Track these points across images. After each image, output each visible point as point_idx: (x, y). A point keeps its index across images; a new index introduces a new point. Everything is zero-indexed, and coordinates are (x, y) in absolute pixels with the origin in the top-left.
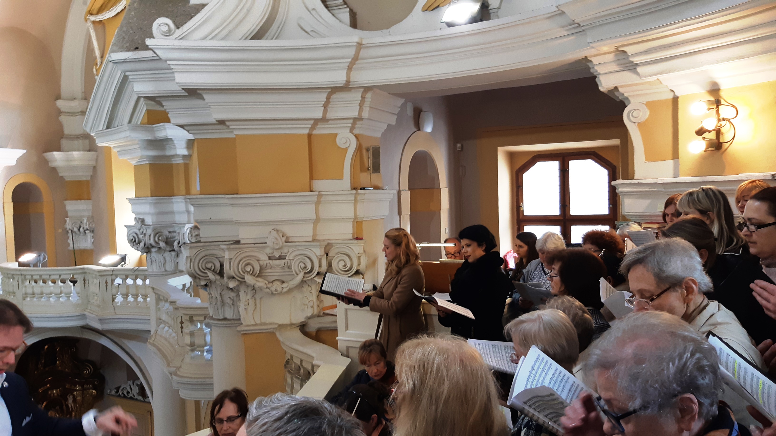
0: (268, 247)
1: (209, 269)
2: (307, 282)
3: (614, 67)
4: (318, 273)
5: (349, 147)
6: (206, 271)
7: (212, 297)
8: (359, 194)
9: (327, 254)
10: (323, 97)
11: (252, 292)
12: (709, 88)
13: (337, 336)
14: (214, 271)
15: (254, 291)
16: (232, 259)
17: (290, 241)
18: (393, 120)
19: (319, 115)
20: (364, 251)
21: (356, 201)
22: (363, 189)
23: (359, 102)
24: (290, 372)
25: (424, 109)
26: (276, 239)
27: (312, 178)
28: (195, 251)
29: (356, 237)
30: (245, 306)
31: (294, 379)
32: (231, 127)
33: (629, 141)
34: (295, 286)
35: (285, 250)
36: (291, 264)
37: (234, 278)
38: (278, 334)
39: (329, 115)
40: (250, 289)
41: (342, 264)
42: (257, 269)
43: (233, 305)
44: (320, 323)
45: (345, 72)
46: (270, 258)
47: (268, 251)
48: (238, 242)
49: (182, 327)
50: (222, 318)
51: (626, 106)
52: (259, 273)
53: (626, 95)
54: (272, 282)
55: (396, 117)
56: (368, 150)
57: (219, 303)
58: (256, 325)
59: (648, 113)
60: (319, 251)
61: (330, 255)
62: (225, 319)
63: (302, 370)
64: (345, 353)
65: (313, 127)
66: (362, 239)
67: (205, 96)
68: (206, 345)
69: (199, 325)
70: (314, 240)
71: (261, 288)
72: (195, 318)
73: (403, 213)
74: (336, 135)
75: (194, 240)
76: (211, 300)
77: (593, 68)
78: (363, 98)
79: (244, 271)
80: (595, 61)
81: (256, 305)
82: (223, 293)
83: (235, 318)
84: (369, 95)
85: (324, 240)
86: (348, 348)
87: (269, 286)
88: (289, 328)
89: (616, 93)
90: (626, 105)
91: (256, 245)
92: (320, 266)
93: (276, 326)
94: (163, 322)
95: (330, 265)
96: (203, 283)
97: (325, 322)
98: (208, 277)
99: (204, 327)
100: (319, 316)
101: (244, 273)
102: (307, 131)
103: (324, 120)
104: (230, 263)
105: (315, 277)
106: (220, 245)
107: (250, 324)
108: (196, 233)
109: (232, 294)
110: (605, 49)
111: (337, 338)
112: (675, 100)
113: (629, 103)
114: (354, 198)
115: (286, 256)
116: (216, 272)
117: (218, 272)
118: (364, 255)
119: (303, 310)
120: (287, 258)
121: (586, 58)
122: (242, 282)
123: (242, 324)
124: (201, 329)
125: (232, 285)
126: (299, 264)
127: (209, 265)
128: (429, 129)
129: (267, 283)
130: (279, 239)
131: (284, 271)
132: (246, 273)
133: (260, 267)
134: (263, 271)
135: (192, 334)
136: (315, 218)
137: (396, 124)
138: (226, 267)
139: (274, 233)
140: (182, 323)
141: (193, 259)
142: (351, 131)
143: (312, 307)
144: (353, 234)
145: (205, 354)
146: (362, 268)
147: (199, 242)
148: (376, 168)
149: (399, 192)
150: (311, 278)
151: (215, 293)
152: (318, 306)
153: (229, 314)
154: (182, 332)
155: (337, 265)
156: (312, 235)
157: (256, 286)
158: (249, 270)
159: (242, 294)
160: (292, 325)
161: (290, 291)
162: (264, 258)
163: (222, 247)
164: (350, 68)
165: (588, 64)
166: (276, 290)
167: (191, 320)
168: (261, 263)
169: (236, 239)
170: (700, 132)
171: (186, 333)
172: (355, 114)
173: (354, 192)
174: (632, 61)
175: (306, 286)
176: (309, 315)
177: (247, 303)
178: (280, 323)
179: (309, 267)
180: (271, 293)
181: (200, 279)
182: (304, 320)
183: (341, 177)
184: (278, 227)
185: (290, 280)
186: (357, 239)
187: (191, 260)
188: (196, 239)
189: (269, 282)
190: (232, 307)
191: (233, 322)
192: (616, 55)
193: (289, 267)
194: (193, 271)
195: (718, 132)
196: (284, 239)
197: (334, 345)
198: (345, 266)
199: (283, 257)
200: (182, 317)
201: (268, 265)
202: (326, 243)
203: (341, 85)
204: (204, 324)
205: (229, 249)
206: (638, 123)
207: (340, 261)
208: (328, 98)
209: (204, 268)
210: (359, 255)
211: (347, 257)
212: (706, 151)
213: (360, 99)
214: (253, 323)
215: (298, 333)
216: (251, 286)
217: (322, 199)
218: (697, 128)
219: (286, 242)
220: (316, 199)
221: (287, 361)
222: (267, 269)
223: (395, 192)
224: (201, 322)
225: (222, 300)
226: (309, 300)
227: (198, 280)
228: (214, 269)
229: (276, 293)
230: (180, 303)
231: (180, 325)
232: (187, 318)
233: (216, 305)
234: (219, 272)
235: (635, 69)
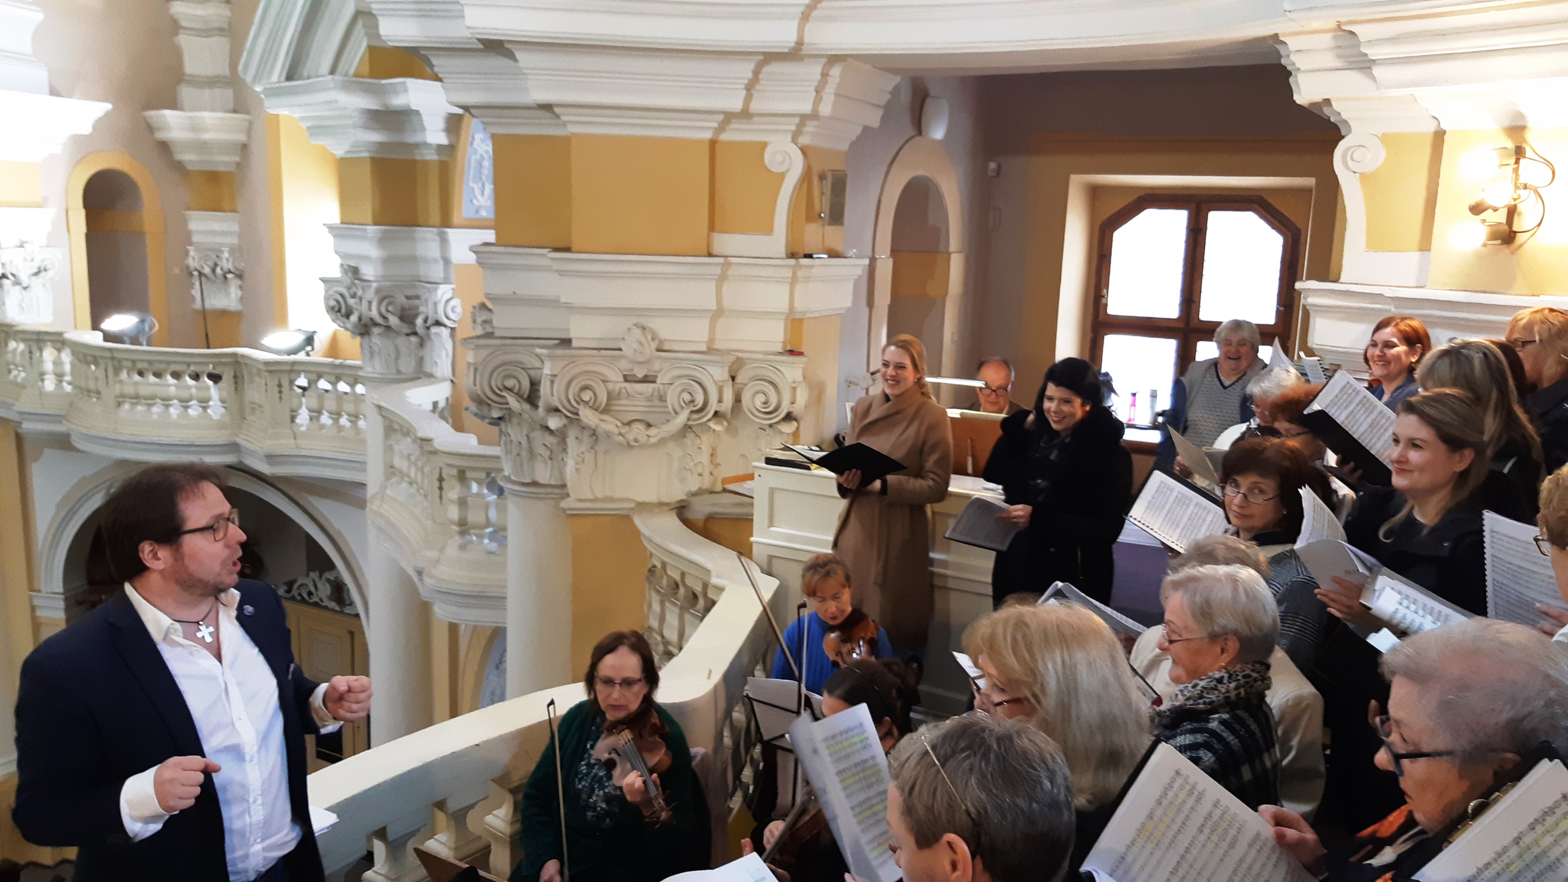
0: (624, 357)
1: (510, 390)
2: (694, 429)
3: (1330, 60)
4: (716, 413)
5: (787, 171)
6: (504, 394)
7: (511, 441)
8: (801, 266)
9: (733, 378)
10: (746, 69)
11: (590, 439)
12: (1507, 123)
13: (752, 536)
14: (519, 395)
15: (594, 438)
16: (556, 376)
17: (665, 347)
18: (874, 119)
19: (736, 104)
20: (804, 377)
21: (794, 281)
22: (810, 256)
23: (816, 83)
24: (658, 592)
25: (932, 94)
26: (641, 343)
27: (712, 228)
28: (484, 353)
29: (789, 348)
30: (577, 463)
31: (667, 604)
32: (563, 118)
33: (1339, 207)
34: (671, 434)
35: (657, 366)
36: (665, 394)
37: (557, 410)
38: (638, 521)
39: (755, 106)
40: (587, 433)
41: (760, 398)
42: (603, 398)
43: (551, 459)
44: (714, 505)
45: (795, 24)
46: (626, 379)
47: (624, 365)
48: (566, 342)
49: (441, 488)
50: (528, 480)
51: (1342, 137)
52: (606, 405)
53: (1344, 116)
54: (629, 423)
55: (880, 113)
56: (822, 177)
57: (524, 454)
58: (595, 500)
59: (1383, 155)
60: (720, 373)
61: (739, 379)
62: (535, 484)
63: (682, 590)
64: (765, 566)
65: (722, 127)
66: (801, 354)
67: (518, 55)
68: (488, 524)
69: (475, 487)
70: (710, 351)
71: (608, 435)
72: (469, 474)
73: (876, 302)
74: (764, 145)
75: (479, 331)
76: (509, 446)
77: (1288, 56)
78: (825, 75)
79: (578, 400)
80: (1293, 43)
81: (596, 465)
82: (532, 435)
83: (553, 482)
84: (836, 71)
85: (729, 352)
86: (771, 558)
87: (623, 431)
88: (657, 510)
89: (1326, 110)
90: (1343, 133)
91: (603, 352)
92: (720, 401)
93: (632, 505)
94: (398, 473)
95: (738, 400)
96: (496, 414)
97: (724, 505)
98: (507, 404)
99: (485, 491)
100: (712, 492)
101: (578, 403)
102: (708, 135)
103: (745, 114)
104: (552, 382)
105: (709, 420)
106: (533, 346)
107: (584, 498)
108: (484, 318)
109: (550, 440)
110: (1316, 25)
111: (752, 539)
112: (1439, 136)
113: (1350, 132)
114: (790, 274)
115: (656, 376)
116: (521, 397)
117: (525, 396)
118: (803, 385)
119: (682, 480)
120: (658, 381)
121: (1276, 36)
122: (574, 419)
123: (568, 495)
124: (479, 495)
125: (554, 423)
126: (679, 396)
127: (510, 383)
128: (938, 132)
129: (619, 424)
130: (646, 344)
131: (650, 404)
132: (582, 403)
133: (609, 394)
134: (612, 402)
135: (462, 503)
136: (715, 308)
137: (880, 127)
138: (544, 389)
139: (637, 332)
140: (441, 479)
141: (480, 368)
142: (794, 140)
143: (700, 475)
144: (784, 343)
145: (486, 541)
146: (798, 408)
147: (489, 335)
148: (836, 216)
149: (873, 260)
150: (700, 421)
151: (515, 432)
152: (711, 474)
153: (543, 474)
154: (441, 497)
155: (752, 401)
156: (706, 339)
157: (599, 430)
158: (586, 398)
159: (571, 441)
160: (661, 504)
161: (662, 442)
162: (614, 376)
163: (539, 351)
164: (805, 17)
165: (1279, 47)
166: (636, 440)
167: (462, 476)
168: (610, 386)
169: (563, 336)
170: (1477, 209)
171: (452, 501)
172: (806, 107)
173: (792, 262)
174: (1366, 55)
175: (690, 436)
176: (694, 488)
177: (580, 460)
178: (640, 499)
179: (700, 400)
180: (625, 444)
181: (489, 405)
182: (684, 497)
183: (768, 230)
184: (643, 321)
185: (664, 424)
186: (791, 352)
187: (476, 370)
188: (484, 329)
189: (623, 424)
190: (549, 462)
191: (549, 490)
192: (1334, 37)
193: (662, 399)
194: (479, 392)
195: (1512, 212)
196: (654, 345)
197: (744, 550)
198: (765, 403)
199: (650, 379)
200: (441, 469)
201: (624, 391)
202: (732, 358)
203: (786, 51)
204: (484, 486)
205: (551, 357)
206: (1361, 174)
207: (757, 392)
208: (756, 73)
209: (501, 387)
210: (794, 385)
211: (771, 387)
212: (1485, 245)
213: (819, 77)
214: (590, 497)
215: (672, 521)
216: (590, 428)
217: (731, 272)
218: (1473, 202)
219: (659, 350)
220: (719, 272)
221: (650, 570)
222: (619, 399)
223: (866, 262)
224: (479, 482)
225: (530, 448)
226: (696, 461)
227: (485, 408)
228: (520, 388)
229: (636, 444)
230: (438, 444)
231: (437, 484)
232: (454, 472)
233: (518, 458)
234: (529, 396)
235: (1370, 68)
